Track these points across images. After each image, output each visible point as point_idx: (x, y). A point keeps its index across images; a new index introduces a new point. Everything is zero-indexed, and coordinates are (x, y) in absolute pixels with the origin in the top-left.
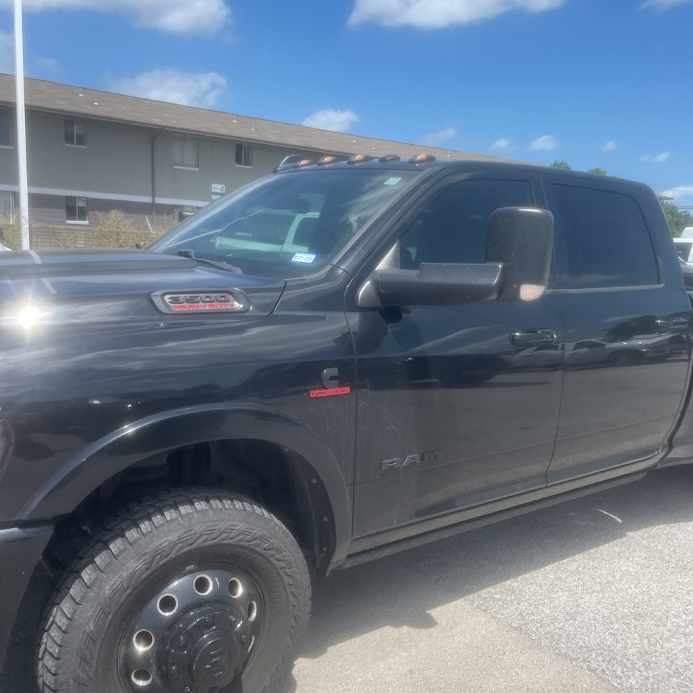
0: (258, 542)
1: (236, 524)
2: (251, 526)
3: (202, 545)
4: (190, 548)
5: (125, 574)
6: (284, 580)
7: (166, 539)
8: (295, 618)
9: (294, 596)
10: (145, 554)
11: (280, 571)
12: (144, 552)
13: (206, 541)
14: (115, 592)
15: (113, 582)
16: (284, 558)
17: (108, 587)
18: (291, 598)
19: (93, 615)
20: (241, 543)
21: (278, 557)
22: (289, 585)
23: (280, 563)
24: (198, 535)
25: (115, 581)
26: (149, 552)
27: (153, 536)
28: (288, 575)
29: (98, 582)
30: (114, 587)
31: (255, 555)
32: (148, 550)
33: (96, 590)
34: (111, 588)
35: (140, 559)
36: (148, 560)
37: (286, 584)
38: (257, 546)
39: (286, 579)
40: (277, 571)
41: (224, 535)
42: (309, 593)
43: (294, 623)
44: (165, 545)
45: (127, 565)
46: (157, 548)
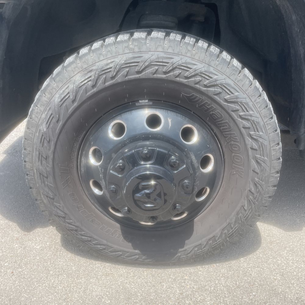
0: (219, 90)
1: (194, 62)
2: (212, 69)
3: (152, 76)
4: (137, 76)
5: (71, 86)
6: (247, 142)
7: (112, 60)
8: (256, 185)
9: (257, 162)
10: (91, 71)
11: (243, 130)
12: (91, 69)
13: (155, 73)
14: (63, 100)
15: (61, 91)
16: (249, 117)
17: (57, 96)
18: (253, 163)
19: (45, 118)
20: (197, 86)
21: (242, 114)
22: (252, 149)
23: (244, 122)
24: (147, 64)
25: (64, 91)
26: (95, 70)
27: (100, 54)
28: (252, 138)
29: (50, 88)
30: (63, 96)
31: (214, 106)
32: (94, 68)
33: (49, 96)
34: (60, 96)
35: (86, 74)
36: (93, 77)
37: (249, 147)
38: (218, 94)
39: (249, 141)
40: (240, 130)
41: (177, 72)
42: (278, 165)
43: (253, 190)
44: (111, 65)
45: (74, 78)
46: (103, 67)
